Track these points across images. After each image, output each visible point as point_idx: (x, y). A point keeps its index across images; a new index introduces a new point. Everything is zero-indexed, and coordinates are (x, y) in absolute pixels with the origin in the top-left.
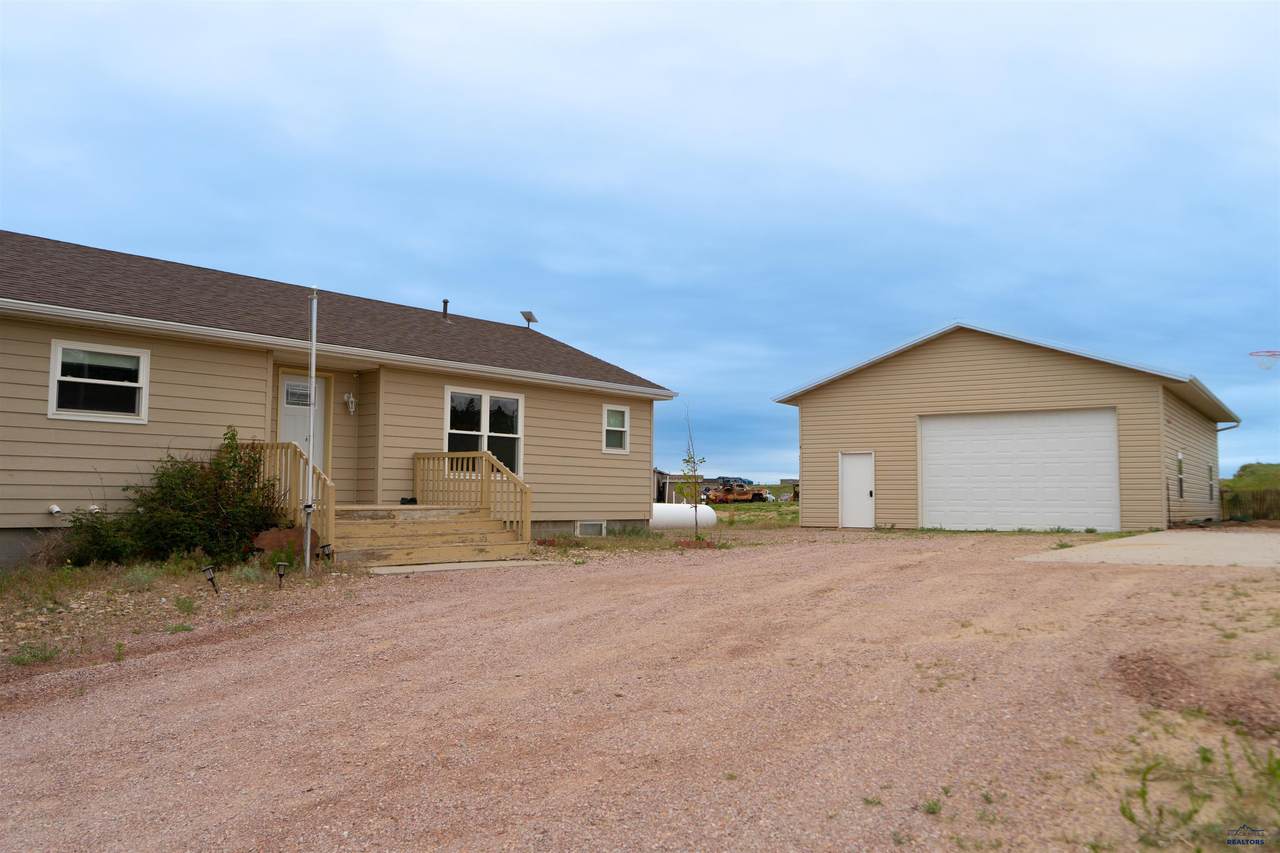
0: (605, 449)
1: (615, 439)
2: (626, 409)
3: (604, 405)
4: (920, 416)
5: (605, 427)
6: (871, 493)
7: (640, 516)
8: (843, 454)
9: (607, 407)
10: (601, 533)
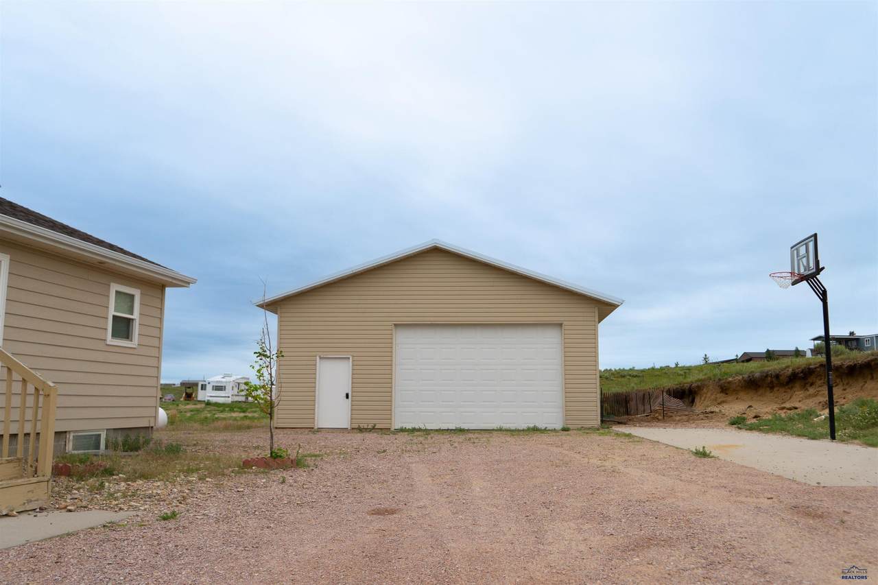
0: (110, 340)
1: (123, 327)
2: (137, 293)
3: (112, 284)
4: (395, 325)
5: (112, 312)
6: (347, 396)
7: (144, 423)
8: (320, 358)
9: (115, 287)
10: (98, 447)
